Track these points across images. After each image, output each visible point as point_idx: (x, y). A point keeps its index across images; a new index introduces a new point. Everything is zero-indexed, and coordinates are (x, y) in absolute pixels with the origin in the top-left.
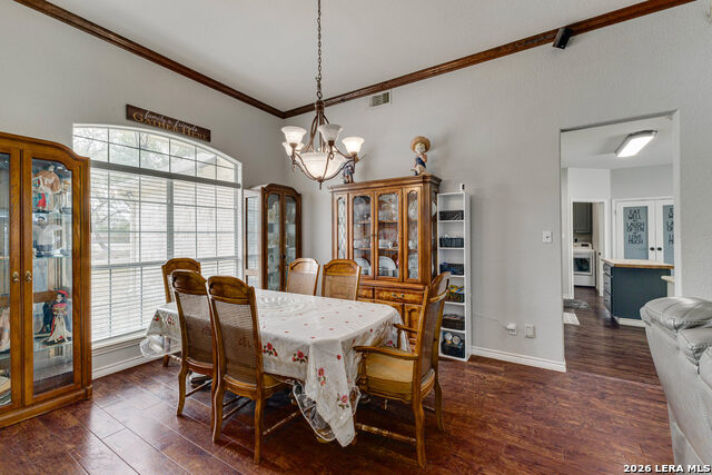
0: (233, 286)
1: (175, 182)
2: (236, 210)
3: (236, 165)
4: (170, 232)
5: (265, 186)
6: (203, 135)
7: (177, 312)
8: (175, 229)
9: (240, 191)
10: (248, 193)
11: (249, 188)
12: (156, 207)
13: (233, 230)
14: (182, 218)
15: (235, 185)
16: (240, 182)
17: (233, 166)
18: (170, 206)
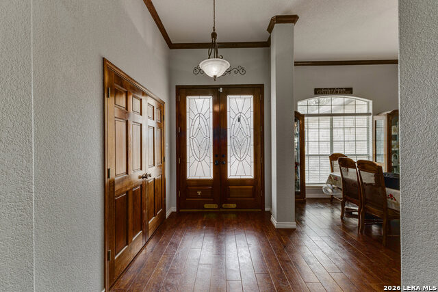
0: (370, 165)
1: (334, 117)
2: (368, 128)
3: (369, 102)
4: (332, 141)
5: (389, 112)
6: (348, 91)
7: (340, 176)
8: (334, 140)
9: (371, 117)
10: (376, 118)
11: (378, 114)
12: (326, 130)
13: (366, 139)
14: (338, 134)
15: (368, 114)
16: (371, 111)
17: (366, 103)
18: (332, 129)
